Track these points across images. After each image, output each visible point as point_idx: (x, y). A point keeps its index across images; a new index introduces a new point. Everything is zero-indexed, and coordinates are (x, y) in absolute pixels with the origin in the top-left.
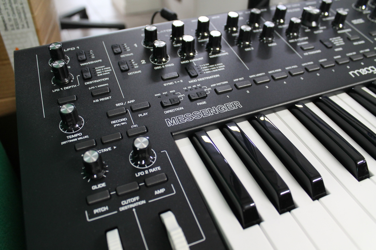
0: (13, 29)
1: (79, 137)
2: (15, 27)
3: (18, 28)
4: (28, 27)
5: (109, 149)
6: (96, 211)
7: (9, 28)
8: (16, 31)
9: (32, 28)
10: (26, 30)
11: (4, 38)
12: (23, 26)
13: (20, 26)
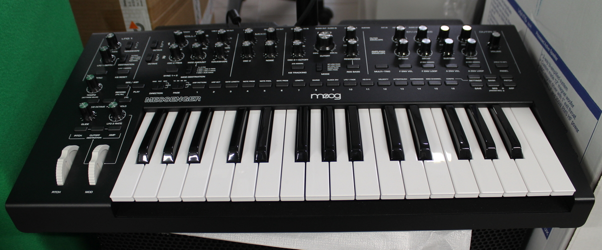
0: (130, 6)
1: (93, 96)
2: (132, 4)
3: (134, 5)
4: (142, 5)
5: (104, 107)
6: (75, 135)
7: (127, 4)
8: (132, 8)
9: (145, 7)
10: (140, 7)
11: (123, 12)
12: (138, 4)
13: (136, 4)
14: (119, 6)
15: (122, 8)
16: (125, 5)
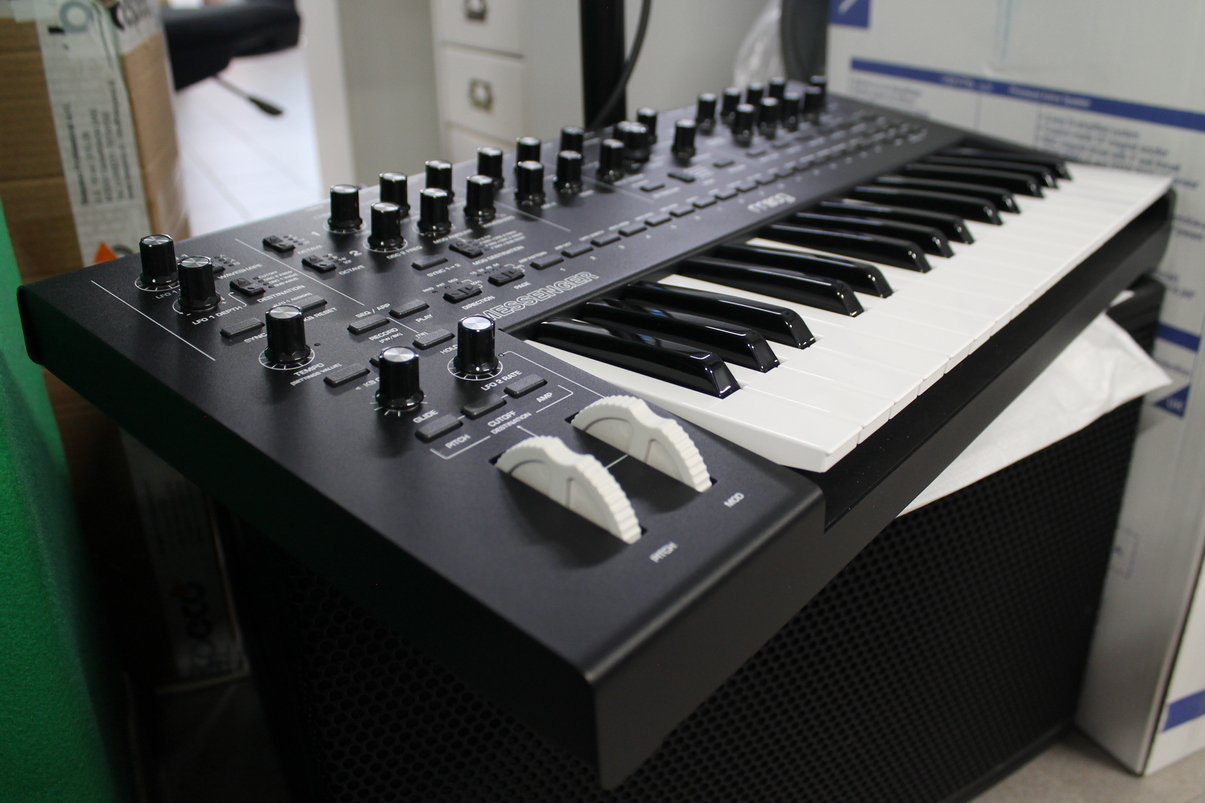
0: (99, 201)
1: (319, 368)
2: (103, 196)
3: (109, 199)
4: (131, 196)
7: (91, 197)
8: (99, 207)
9: (139, 200)
10: (125, 202)
11: (79, 220)
12: (121, 194)
13: (115, 194)
14: (68, 206)
15: (77, 208)
16: (85, 200)
